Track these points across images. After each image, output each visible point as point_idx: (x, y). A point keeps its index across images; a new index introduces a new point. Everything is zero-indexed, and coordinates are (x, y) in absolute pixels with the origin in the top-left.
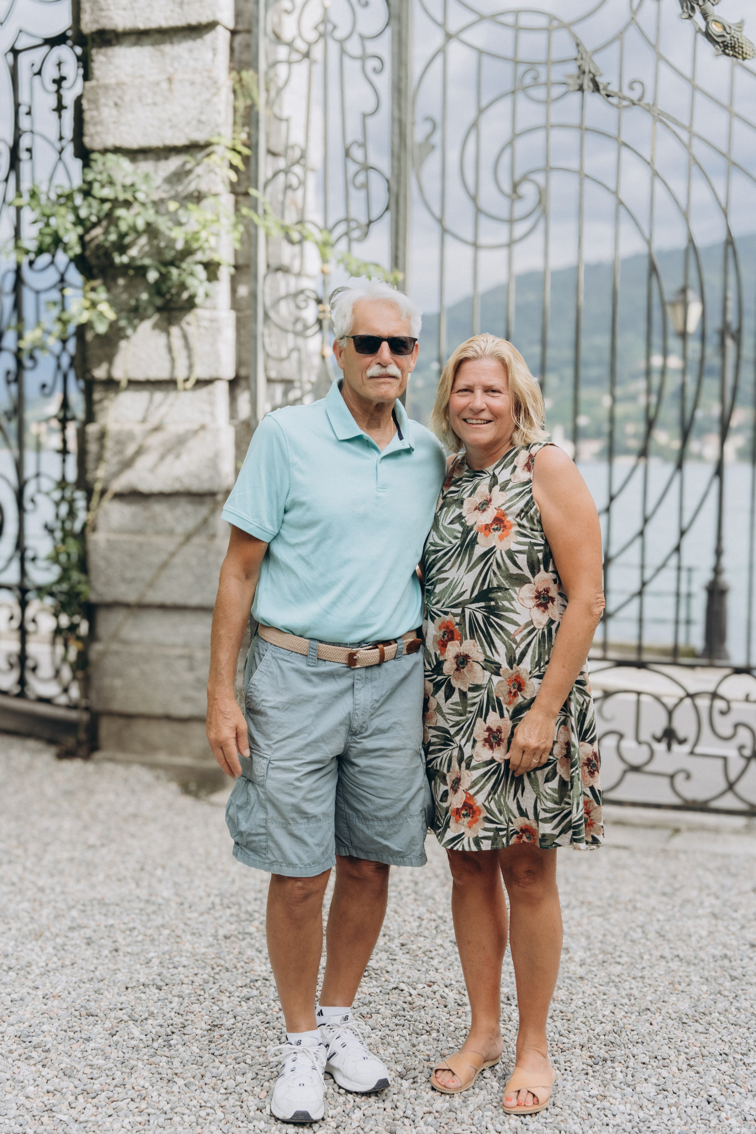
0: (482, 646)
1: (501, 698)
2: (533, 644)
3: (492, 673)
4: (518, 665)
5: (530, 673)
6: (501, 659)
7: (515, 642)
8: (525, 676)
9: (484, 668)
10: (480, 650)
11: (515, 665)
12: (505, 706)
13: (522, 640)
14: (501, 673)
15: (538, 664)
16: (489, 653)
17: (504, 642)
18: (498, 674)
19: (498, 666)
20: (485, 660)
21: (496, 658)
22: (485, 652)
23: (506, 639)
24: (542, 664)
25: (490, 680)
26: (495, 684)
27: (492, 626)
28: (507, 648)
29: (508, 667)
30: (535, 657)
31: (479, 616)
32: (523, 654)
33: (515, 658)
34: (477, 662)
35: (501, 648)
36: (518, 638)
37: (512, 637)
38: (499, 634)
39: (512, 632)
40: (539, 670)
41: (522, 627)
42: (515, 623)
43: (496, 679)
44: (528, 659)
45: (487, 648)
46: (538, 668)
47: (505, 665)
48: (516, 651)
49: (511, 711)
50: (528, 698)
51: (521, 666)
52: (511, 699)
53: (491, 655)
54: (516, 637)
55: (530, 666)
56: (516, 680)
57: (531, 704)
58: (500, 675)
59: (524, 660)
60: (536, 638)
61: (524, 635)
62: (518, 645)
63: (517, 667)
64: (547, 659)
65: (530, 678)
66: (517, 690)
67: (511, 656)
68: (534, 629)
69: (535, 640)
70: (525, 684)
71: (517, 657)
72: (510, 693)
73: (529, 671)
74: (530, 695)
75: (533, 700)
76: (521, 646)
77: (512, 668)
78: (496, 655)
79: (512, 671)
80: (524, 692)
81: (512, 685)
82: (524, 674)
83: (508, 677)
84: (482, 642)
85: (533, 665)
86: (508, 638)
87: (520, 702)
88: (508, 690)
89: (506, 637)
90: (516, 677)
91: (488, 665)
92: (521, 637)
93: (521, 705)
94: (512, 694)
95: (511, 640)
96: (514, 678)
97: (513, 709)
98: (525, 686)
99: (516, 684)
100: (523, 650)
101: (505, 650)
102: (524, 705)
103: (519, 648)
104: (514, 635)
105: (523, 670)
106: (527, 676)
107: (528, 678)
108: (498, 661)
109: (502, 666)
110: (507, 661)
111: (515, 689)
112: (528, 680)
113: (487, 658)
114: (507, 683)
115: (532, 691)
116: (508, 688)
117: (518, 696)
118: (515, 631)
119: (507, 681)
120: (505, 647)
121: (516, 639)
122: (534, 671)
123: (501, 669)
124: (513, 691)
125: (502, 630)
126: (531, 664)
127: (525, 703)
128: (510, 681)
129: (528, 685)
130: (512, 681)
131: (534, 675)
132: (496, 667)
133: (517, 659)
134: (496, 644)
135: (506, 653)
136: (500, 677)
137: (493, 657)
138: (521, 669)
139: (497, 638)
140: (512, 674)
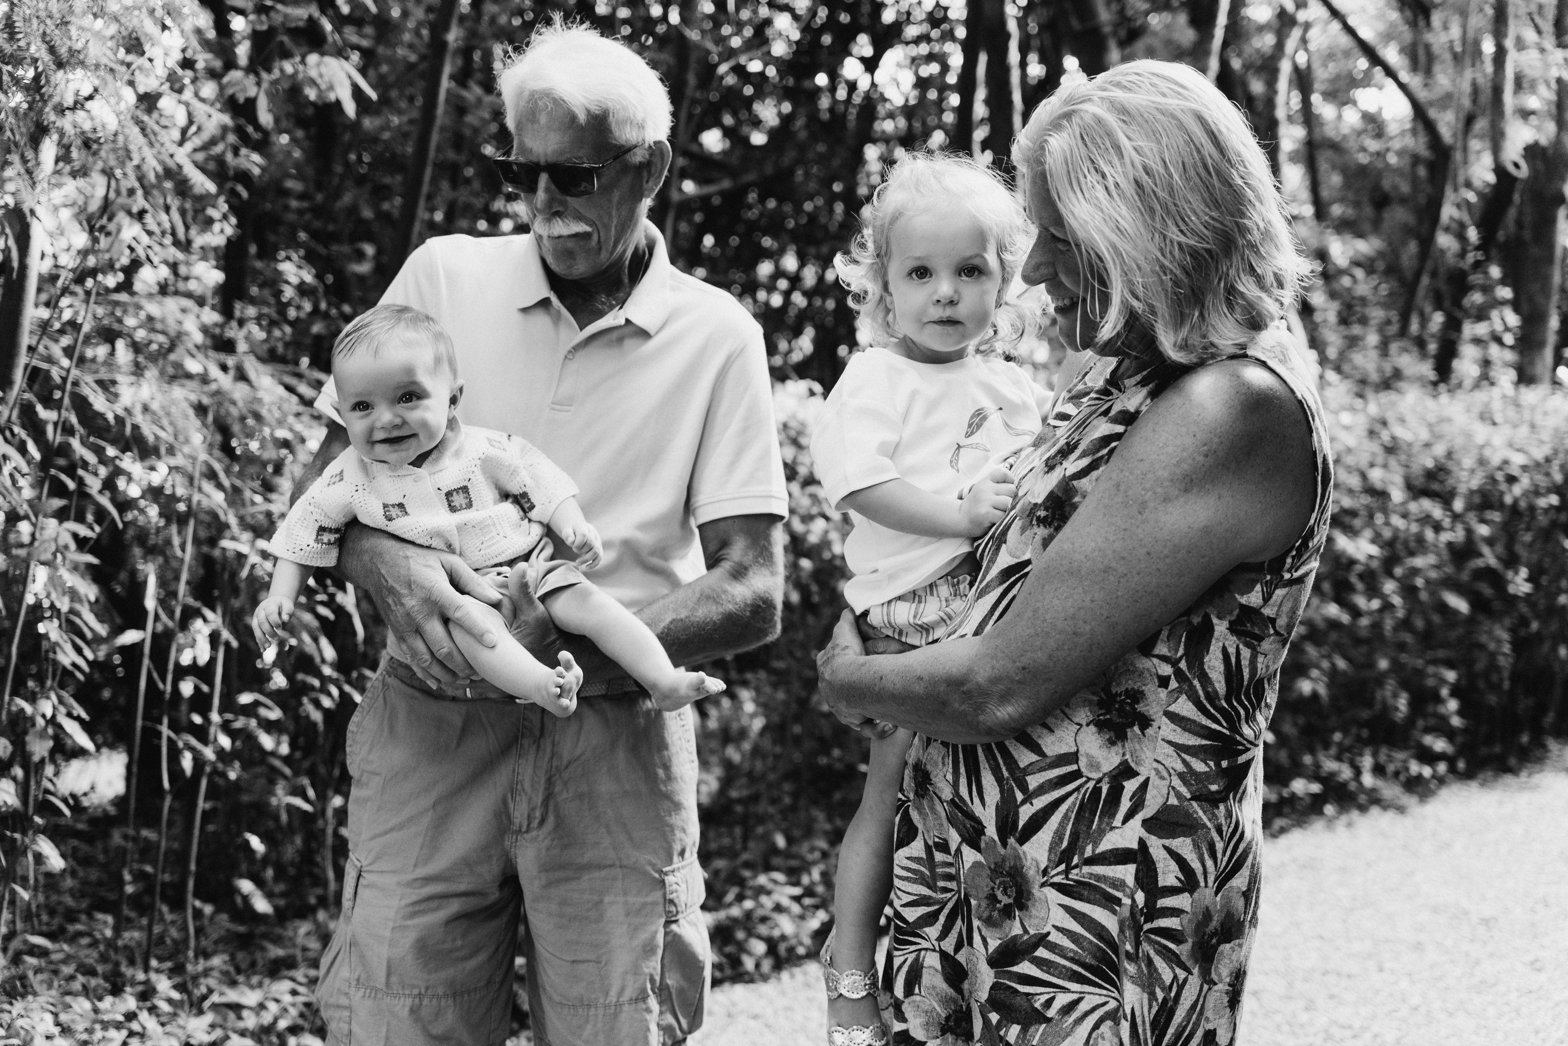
0: (955, 770)
1: (973, 902)
2: (1065, 806)
3: (965, 840)
4: (1022, 841)
5: (1045, 872)
6: (988, 816)
7: (1024, 788)
8: (1032, 874)
9: (948, 818)
10: (950, 777)
11: (1012, 841)
12: (978, 925)
13: (1042, 790)
14: (983, 845)
15: (1065, 857)
16: (964, 791)
17: (999, 779)
18: (975, 846)
19: (980, 829)
20: (955, 803)
21: (977, 808)
22: (955, 785)
23: (1005, 773)
24: (1075, 860)
25: (959, 852)
26: (967, 865)
28: (1002, 794)
29: (996, 838)
30: (1061, 840)
32: (1037, 822)
33: (1016, 823)
35: (992, 793)
36: (1034, 781)
37: (1018, 774)
39: (1022, 765)
40: (1066, 872)
41: (1048, 761)
42: (1036, 749)
43: (970, 856)
44: (1045, 836)
45: (963, 781)
46: (1063, 867)
47: (991, 831)
48: (1022, 810)
49: (994, 944)
50: (1032, 932)
51: (1026, 847)
52: (995, 914)
53: (967, 798)
54: (1029, 779)
55: (1046, 854)
56: (1009, 874)
57: (1035, 947)
58: (978, 849)
59: (1034, 839)
60: (1075, 795)
61: (1050, 781)
62: (1029, 798)
63: (1017, 845)
64: (1088, 852)
65: (1043, 885)
66: (1011, 901)
67: (1007, 816)
68: (1077, 774)
69: (1071, 800)
70: (1029, 895)
71: (1021, 824)
72: (992, 899)
73: (1043, 866)
74: (1037, 926)
75: (1042, 940)
76: (1034, 801)
77: (1004, 844)
78: (976, 800)
79: (1002, 851)
80: (1027, 913)
81: (1000, 883)
82: (1029, 868)
83: (992, 860)
84: (958, 761)
85: (1053, 856)
86: (1010, 773)
87: (1016, 936)
88: (991, 892)
89: (1007, 769)
90: (1010, 868)
91: (956, 815)
92: (1041, 781)
93: (1016, 944)
94: (997, 906)
95: (1014, 780)
96: (1007, 869)
97: (999, 942)
98: (1030, 900)
99: (1011, 888)
100: (1038, 813)
101: (998, 797)
102: (1021, 944)
103: (1028, 805)
104: (1025, 772)
105: (1028, 857)
106: (1037, 877)
107: (1038, 883)
108: (977, 814)
109: (985, 830)
110: (996, 824)
111: (1008, 897)
112: (1037, 887)
113: (957, 799)
114: (988, 872)
115: (1043, 919)
116: (994, 889)
117: (1014, 918)
118: (1031, 764)
119: (990, 868)
120: (998, 788)
121: (1026, 782)
122: (1054, 872)
123: (982, 837)
124: (1003, 900)
125: (1000, 752)
126: (1050, 851)
127: (1024, 942)
128: (995, 870)
129: (1036, 901)
130: (1002, 873)
131: (1052, 881)
132: (973, 828)
133: (1020, 827)
134: (983, 778)
135: (997, 805)
136: (977, 854)
137: (971, 804)
138: (1024, 853)
139: (987, 766)
140: (1004, 858)
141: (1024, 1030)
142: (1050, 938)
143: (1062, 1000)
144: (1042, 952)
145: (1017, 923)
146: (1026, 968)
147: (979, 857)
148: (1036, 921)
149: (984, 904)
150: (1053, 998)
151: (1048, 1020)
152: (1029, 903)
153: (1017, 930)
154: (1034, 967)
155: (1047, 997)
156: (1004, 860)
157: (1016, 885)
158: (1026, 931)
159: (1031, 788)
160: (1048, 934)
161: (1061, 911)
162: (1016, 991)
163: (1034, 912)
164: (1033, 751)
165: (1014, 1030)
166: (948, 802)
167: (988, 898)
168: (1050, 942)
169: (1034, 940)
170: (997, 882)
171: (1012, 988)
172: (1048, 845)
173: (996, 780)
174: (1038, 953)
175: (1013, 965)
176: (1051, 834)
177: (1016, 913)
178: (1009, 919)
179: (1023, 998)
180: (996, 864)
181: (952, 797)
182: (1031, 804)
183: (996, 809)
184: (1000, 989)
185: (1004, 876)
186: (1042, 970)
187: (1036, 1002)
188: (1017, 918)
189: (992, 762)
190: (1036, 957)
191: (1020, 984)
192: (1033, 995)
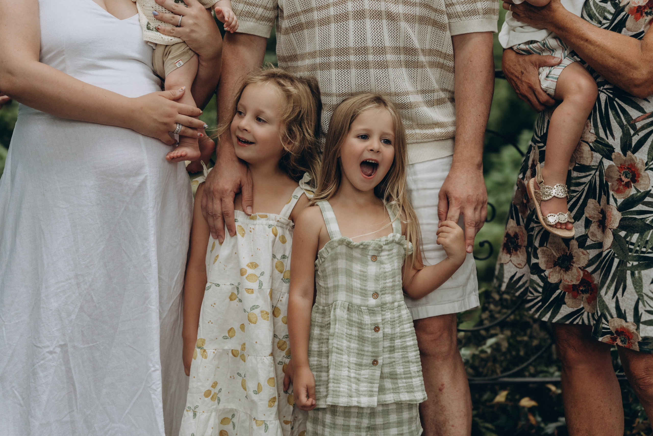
0: (596, 126)
1: (609, 184)
3: (603, 156)
4: (634, 152)
5: (647, 164)
6: (616, 143)
7: (634, 128)
8: (640, 166)
9: (592, 149)
10: (593, 131)
11: (629, 153)
12: (611, 192)
13: (643, 128)
14: (613, 157)
16: (602, 135)
17: (621, 125)
19: (611, 149)
20: (596, 141)
21: (610, 141)
22: (597, 134)
23: (625, 123)
25: (601, 162)
26: (606, 168)
27: (614, 108)
28: (623, 132)
29: (621, 153)
31: (603, 97)
32: (641, 143)
33: (631, 144)
34: (587, 143)
35: (618, 132)
36: (639, 125)
37: (632, 122)
38: (619, 117)
39: (634, 118)
41: (647, 115)
42: (641, 110)
43: (607, 163)
44: (646, 148)
45: (601, 131)
47: (618, 150)
48: (633, 138)
49: (620, 201)
50: (642, 191)
51: (636, 155)
52: (621, 187)
53: (604, 137)
54: (637, 124)
55: (646, 156)
56: (628, 168)
57: (644, 197)
58: (611, 159)
59: (640, 150)
61: (647, 124)
62: (637, 132)
63: (632, 154)
65: (646, 170)
66: (629, 180)
67: (626, 142)
70: (639, 175)
71: (633, 144)
72: (620, 180)
73: (645, 162)
74: (644, 188)
75: (647, 194)
76: (639, 133)
77: (625, 155)
78: (610, 137)
79: (624, 158)
80: (638, 183)
81: (624, 173)
82: (638, 164)
83: (619, 163)
84: (597, 123)
85: (650, 156)
86: (627, 122)
87: (633, 195)
88: (619, 177)
89: (626, 121)
90: (629, 165)
91: (598, 147)
92: (643, 124)
93: (633, 198)
94: (623, 183)
95: (630, 125)
96: (627, 166)
97: (623, 199)
98: (639, 177)
99: (629, 174)
100: (641, 138)
101: (621, 134)
102: (637, 197)
103: (637, 135)
104: (635, 121)
105: (638, 159)
106: (643, 167)
107: (643, 169)
108: (610, 143)
109: (615, 150)
110: (621, 146)
111: (628, 178)
112: (643, 171)
113: (598, 139)
114: (617, 169)
115: (647, 184)
116: (620, 176)
117: (631, 187)
118: (638, 117)
119: (618, 167)
120: (621, 130)
121: (636, 125)
122: (651, 163)
123: (613, 153)
124: (626, 180)
125: (623, 114)
126: (648, 154)
127: (638, 196)
128: (621, 167)
129: (643, 177)
130: (624, 168)
131: (650, 167)
132: (608, 150)
133: (633, 146)
134: (612, 127)
135: (621, 138)
136: (611, 162)
137: (606, 140)
138: (636, 157)
139: (615, 121)
140: (625, 161)
141: (642, 234)
144: (648, 199)
145: (633, 189)
146: (640, 207)
147: (612, 163)
148: (643, 186)
149: (615, 183)
152: (639, 179)
153: (633, 191)
154: (644, 207)
156: (625, 162)
157: (632, 172)
158: (638, 191)
159: (638, 128)
160: (650, 190)
162: (636, 219)
163: (642, 182)
164: (640, 111)
165: (635, 237)
166: (593, 142)
167: (617, 180)
168: (651, 194)
169: (643, 194)
170: (622, 172)
171: (633, 218)
172: (647, 152)
173: (620, 127)
174: (646, 200)
175: (632, 208)
176: (649, 147)
177: (632, 185)
178: (629, 188)
179: (640, 221)
180: (621, 164)
181: (595, 139)
182: (638, 135)
183: (621, 140)
184: (626, 220)
185: (626, 169)
186: (649, 207)
187: (647, 221)
188: (633, 187)
189: (618, 119)
190: (645, 202)
191: (638, 215)
192: (645, 218)
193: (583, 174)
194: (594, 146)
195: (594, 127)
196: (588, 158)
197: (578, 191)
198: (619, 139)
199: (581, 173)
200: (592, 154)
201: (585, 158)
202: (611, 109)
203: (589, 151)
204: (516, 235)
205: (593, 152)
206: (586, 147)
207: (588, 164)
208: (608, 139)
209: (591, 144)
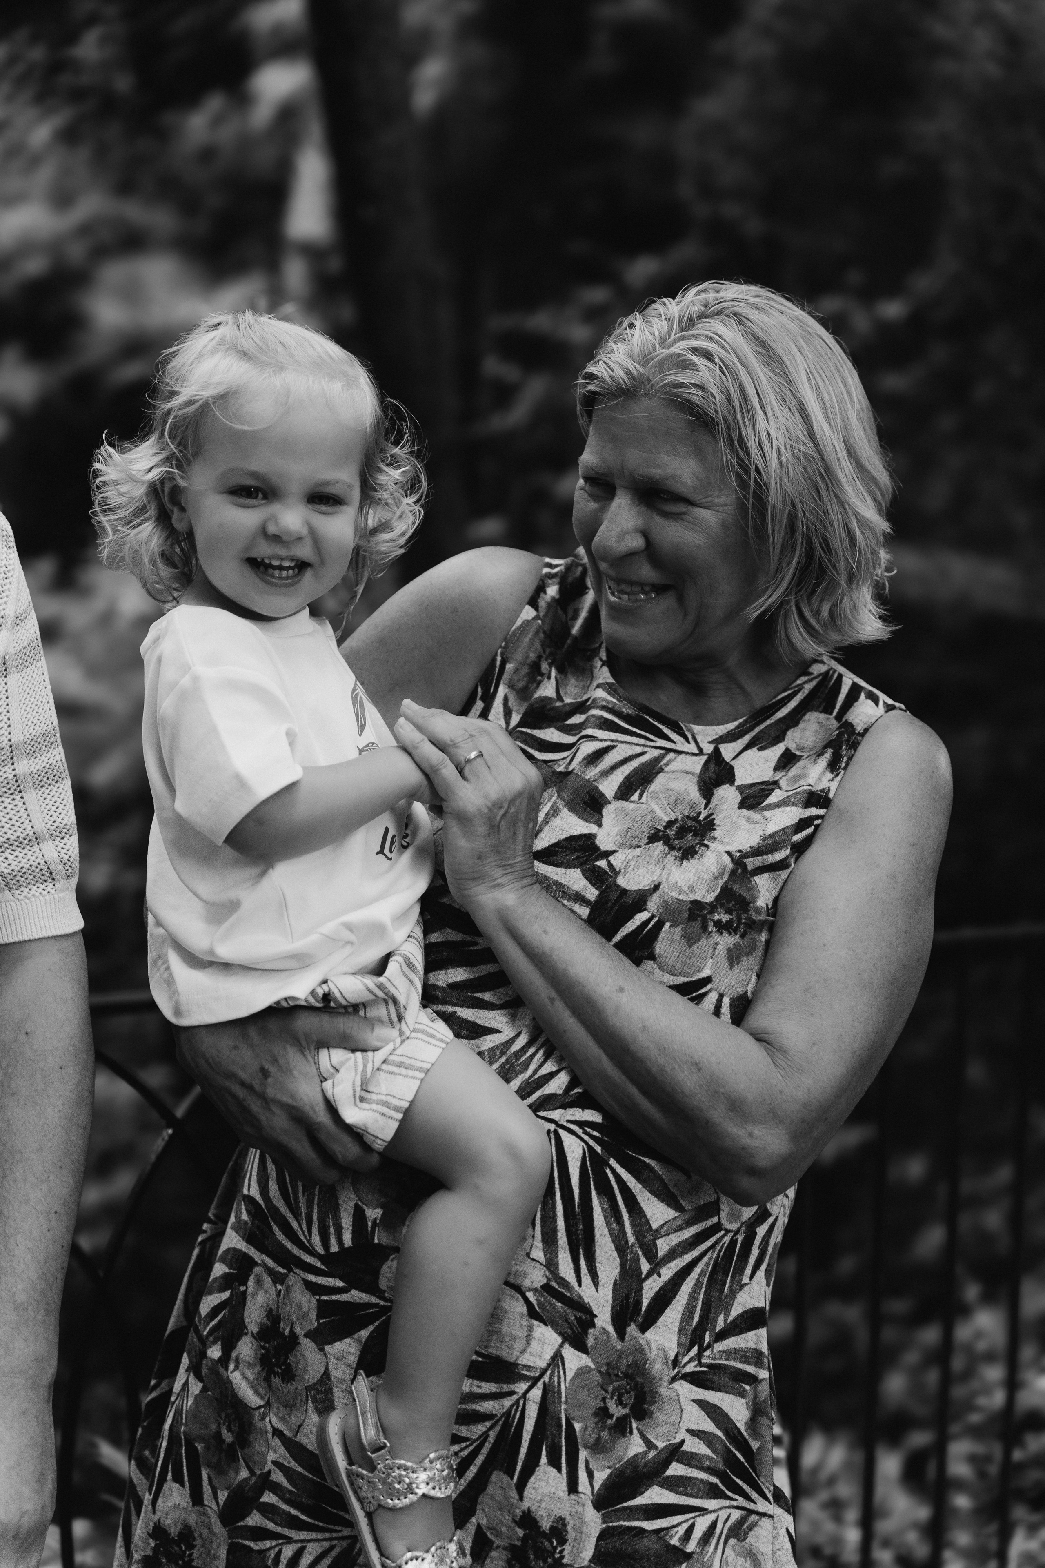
0: (550, 1240)
1: (577, 1426)
2: (697, 1271)
3: (566, 1338)
4: (644, 1329)
5: (676, 1362)
6: (601, 1300)
7: (650, 1253)
8: (658, 1368)
9: (532, 1313)
10: (538, 1254)
11: (633, 1329)
12: (583, 1454)
13: (673, 1254)
14: (590, 1342)
15: (696, 1336)
16: (565, 1270)
17: (621, 1246)
18: (581, 1346)
19: (587, 1318)
20: (546, 1288)
21: (587, 1292)
22: (551, 1265)
23: (631, 1239)
24: (707, 1339)
25: (557, 1358)
26: (568, 1375)
28: (623, 1266)
29: (610, 1329)
30: (692, 1314)
31: (574, 1149)
32: (664, 1298)
33: (639, 1302)
34: (520, 1290)
35: (609, 1267)
36: (664, 1246)
37: (648, 1237)
38: (619, 1219)
39: (655, 1226)
40: (699, 1356)
41: (686, 1216)
42: (671, 1200)
43: (574, 1360)
44: (673, 1314)
45: (564, 1256)
46: (695, 1350)
47: (604, 1319)
48: (646, 1285)
49: (601, 1476)
50: (661, 1445)
51: (649, 1334)
52: (605, 1434)
53: (571, 1278)
54: (659, 1242)
55: (675, 1338)
56: (626, 1376)
57: (666, 1464)
58: (585, 1349)
59: (661, 1319)
60: (709, 1254)
61: (683, 1242)
62: (657, 1265)
63: (638, 1334)
64: (720, 1324)
65: (674, 1379)
66: (627, 1411)
67: (628, 1296)
68: (717, 1227)
69: (705, 1260)
70: (655, 1397)
71: (645, 1303)
72: (603, 1413)
73: (672, 1355)
74: (666, 1436)
75: (675, 1453)
76: (663, 1271)
77: (622, 1335)
78: (586, 1279)
79: (619, 1345)
80: (651, 1422)
81: (614, 1390)
82: (655, 1361)
83: (604, 1360)
84: (555, 1231)
85: (683, 1339)
86: (637, 1239)
87: (636, 1456)
88: (601, 1404)
89: (635, 1233)
90: (629, 1366)
91: (553, 1307)
92: (673, 1244)
93: (637, 1467)
94: (609, 1421)
95: (641, 1247)
96: (624, 1368)
97: (608, 1471)
98: (655, 1402)
99: (628, 1393)
100: (666, 1284)
101: (617, 1272)
102: (645, 1465)
103: (655, 1276)
104: (658, 1234)
105: (654, 1347)
106: (666, 1371)
107: (667, 1378)
108: (586, 1300)
109: (596, 1320)
110: (613, 1308)
111: (624, 1406)
112: (665, 1384)
113: (554, 1284)
114: (599, 1378)
115: (673, 1424)
116: (604, 1400)
117: (631, 1433)
118: (665, 1224)
119: (600, 1372)
120: (618, 1260)
121: (656, 1247)
122: (686, 1360)
123: (591, 1331)
124: (617, 1411)
125: (630, 1212)
126: (680, 1332)
127: (649, 1461)
128: (608, 1373)
129: (663, 1402)
130: (617, 1375)
131: (683, 1371)
132: (578, 1320)
133: (644, 1308)
134: (597, 1249)
135: (615, 1283)
136: (584, 1356)
137: (576, 1287)
138: (648, 1342)
139: (606, 1231)
140: (620, 1355)
142: (685, 1448)
143: (702, 1524)
144: (676, 1469)
145: (636, 1439)
146: (656, 1495)
147: (586, 1360)
148: (664, 1429)
149: (592, 1423)
150: (692, 1527)
151: (688, 1556)
152: (654, 1408)
153: (635, 1446)
154: (666, 1492)
155: (685, 1526)
156: (620, 1357)
157: (636, 1387)
158: (650, 1445)
159: (660, 1253)
160: (683, 1442)
161: (696, 1409)
162: (642, 1531)
163: (662, 1418)
164: (671, 1206)
166: (535, 1290)
167: (595, 1414)
168: (685, 1452)
169: (664, 1455)
170: (610, 1389)
171: (635, 1528)
172: (678, 1325)
173: (617, 1250)
174: (670, 1472)
175: (633, 1498)
176: (681, 1311)
177: (634, 1425)
178: (624, 1436)
179: (654, 1537)
180: (608, 1364)
181: (545, 1281)
182: (659, 1275)
183: (614, 1289)
184: (613, 1535)
185: (621, 1379)
186: (677, 1492)
187: (671, 1537)
188: (635, 1431)
189: (614, 1226)
190: (668, 1477)
191: (647, 1519)
192: (667, 1529)
193: (489, 1387)
194: (540, 1304)
195: (543, 1241)
196: (514, 1339)
197: (465, 1439)
198: (611, 1287)
199: (483, 1384)
200: (530, 1329)
201: (507, 1339)
202: (599, 1193)
203: (522, 1316)
204: (187, 1535)
205: (535, 1323)
206: (514, 1303)
207: (512, 1359)
208: (580, 1285)
209: (530, 1295)
